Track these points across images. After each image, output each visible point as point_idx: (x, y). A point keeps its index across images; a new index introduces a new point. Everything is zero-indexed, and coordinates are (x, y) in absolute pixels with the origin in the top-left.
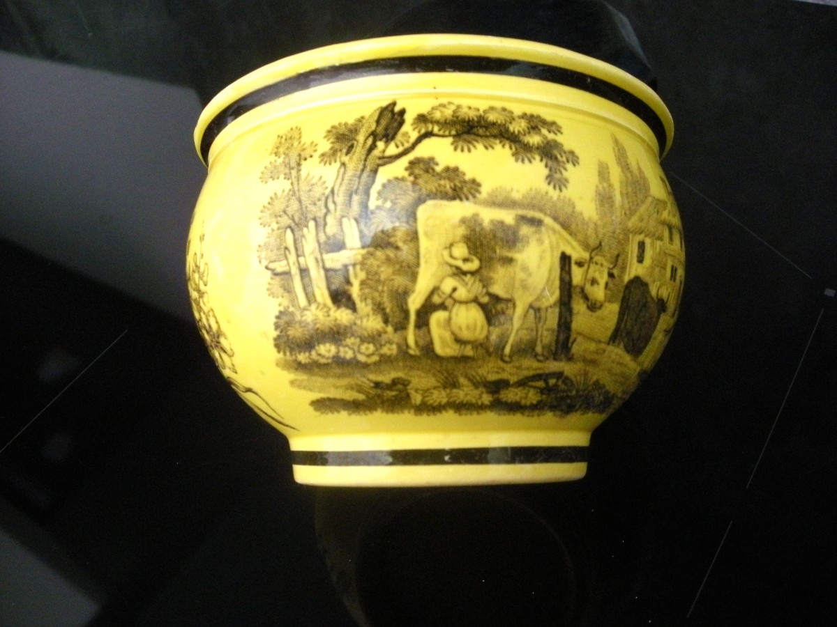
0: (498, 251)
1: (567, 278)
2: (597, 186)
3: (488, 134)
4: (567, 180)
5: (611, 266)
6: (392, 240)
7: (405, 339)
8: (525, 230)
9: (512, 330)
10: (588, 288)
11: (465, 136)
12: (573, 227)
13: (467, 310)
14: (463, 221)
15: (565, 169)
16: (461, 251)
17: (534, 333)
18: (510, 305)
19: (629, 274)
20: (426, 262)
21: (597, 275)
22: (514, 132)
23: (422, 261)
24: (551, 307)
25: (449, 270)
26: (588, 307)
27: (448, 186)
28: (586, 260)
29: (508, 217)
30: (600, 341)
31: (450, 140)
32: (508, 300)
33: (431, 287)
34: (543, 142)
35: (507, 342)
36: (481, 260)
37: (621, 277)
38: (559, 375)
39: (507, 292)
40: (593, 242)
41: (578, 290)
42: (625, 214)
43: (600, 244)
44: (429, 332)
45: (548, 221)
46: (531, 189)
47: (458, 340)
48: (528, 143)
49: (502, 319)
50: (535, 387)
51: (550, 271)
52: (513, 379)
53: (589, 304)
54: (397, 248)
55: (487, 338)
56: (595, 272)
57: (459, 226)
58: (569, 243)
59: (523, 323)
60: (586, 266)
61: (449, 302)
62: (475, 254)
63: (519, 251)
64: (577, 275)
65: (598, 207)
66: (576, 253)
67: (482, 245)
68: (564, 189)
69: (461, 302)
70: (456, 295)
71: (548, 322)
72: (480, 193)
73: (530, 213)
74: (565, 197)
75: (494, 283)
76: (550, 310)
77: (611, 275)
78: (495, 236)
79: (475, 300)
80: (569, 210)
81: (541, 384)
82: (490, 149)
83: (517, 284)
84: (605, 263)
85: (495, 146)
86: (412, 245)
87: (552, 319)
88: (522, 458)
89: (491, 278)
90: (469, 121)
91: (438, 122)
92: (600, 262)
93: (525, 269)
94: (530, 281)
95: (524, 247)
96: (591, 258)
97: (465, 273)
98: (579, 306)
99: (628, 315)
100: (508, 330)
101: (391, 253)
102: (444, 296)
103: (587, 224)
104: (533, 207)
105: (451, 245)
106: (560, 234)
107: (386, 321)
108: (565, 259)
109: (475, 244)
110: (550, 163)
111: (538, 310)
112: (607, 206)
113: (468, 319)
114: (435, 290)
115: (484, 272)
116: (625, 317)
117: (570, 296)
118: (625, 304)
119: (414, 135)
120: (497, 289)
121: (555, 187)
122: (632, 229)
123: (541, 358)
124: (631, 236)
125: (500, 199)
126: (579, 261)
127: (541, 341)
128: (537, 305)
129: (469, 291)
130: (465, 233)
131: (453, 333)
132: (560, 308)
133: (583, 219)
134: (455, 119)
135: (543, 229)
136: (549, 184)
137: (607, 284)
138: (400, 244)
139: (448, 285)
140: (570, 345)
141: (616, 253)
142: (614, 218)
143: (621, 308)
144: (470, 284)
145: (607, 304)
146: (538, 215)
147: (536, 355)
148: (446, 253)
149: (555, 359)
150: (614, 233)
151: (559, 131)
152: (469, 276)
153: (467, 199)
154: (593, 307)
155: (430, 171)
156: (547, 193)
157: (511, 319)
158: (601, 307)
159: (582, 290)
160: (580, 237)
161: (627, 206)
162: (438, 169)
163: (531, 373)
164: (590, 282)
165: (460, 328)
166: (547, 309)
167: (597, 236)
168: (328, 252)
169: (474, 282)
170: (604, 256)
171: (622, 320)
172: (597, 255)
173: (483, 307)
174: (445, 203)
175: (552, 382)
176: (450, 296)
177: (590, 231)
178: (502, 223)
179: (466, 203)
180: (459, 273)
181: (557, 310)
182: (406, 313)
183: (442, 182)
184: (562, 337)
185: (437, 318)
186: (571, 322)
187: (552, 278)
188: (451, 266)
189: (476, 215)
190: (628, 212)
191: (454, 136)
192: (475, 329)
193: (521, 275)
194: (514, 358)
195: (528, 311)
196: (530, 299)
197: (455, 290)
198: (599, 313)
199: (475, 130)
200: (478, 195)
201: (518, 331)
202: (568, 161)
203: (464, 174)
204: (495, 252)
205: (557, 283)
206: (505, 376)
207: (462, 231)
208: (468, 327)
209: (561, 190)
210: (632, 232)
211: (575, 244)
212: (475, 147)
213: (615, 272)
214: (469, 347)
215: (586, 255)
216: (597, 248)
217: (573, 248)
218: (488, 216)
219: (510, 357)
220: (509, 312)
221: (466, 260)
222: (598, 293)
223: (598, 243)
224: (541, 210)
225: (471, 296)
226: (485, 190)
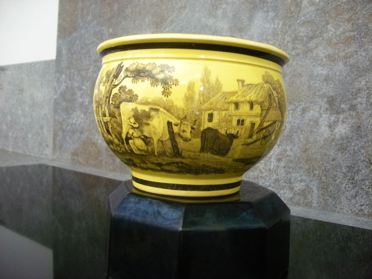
0: (144, 121)
1: (171, 130)
2: (186, 93)
3: (144, 75)
4: (171, 92)
5: (192, 125)
6: (115, 115)
7: (125, 147)
8: (153, 113)
9: (155, 148)
10: (182, 133)
11: (136, 77)
12: (172, 111)
13: (138, 140)
14: (132, 110)
15: (171, 88)
16: (132, 120)
17: (163, 149)
18: (151, 139)
19: (203, 127)
20: (124, 123)
21: (185, 129)
22: (154, 74)
23: (123, 123)
24: (167, 140)
25: (131, 127)
26: (184, 140)
27: (128, 97)
28: (179, 123)
29: (146, 108)
30: (195, 152)
31: (132, 78)
32: (151, 138)
33: (126, 132)
34: (164, 77)
35: (155, 151)
36: (139, 124)
37: (198, 128)
38: (182, 163)
39: (149, 135)
40: (182, 116)
41: (177, 134)
42: (200, 103)
43: (186, 117)
44: (130, 146)
45: (162, 109)
46: (155, 97)
47: (139, 149)
48: (158, 78)
49: (150, 144)
50: (174, 166)
51: (164, 128)
52: (164, 163)
53: (184, 139)
54: (116, 118)
55: (148, 149)
56: (184, 127)
57: (131, 112)
58: (170, 117)
59: (158, 146)
60: (179, 126)
61: (132, 137)
62: (137, 122)
63: (151, 121)
64: (176, 129)
65: (185, 102)
66: (174, 121)
67: (138, 118)
68: (169, 96)
69: (136, 138)
70: (134, 135)
71: (167, 146)
72: (138, 100)
73: (154, 107)
74: (169, 100)
75: (144, 132)
76: (167, 141)
77: (192, 128)
78: (142, 115)
79: (140, 137)
80: (170, 104)
81: (175, 165)
82: (143, 82)
83: (152, 132)
84: (189, 124)
85: (145, 80)
86: (120, 117)
87: (169, 144)
88: (181, 188)
89: (143, 130)
90: (140, 70)
91: (130, 71)
92: (186, 124)
93: (154, 127)
94: (156, 131)
95: (152, 119)
96: (181, 123)
97: (135, 128)
98: (179, 140)
99: (207, 142)
100: (153, 147)
101: (115, 119)
102: (131, 135)
103: (179, 109)
104: (156, 104)
105: (130, 118)
106: (166, 114)
107: (119, 141)
108: (169, 124)
109: (136, 118)
110: (165, 86)
111: (162, 141)
112: (190, 101)
113: (139, 143)
114: (128, 133)
115: (140, 127)
116: (206, 143)
117: (174, 137)
118: (204, 139)
119: (123, 76)
120: (146, 134)
121: (165, 96)
122: (205, 109)
123: (170, 157)
124: (203, 112)
125: (144, 102)
126: (175, 124)
127: (167, 152)
128: (161, 139)
129: (137, 134)
130: (133, 114)
131: (137, 147)
132: (171, 141)
133: (177, 108)
134: (135, 69)
135: (160, 112)
136: (163, 95)
137: (191, 132)
138: (117, 117)
139: (131, 131)
140: (180, 153)
141: (195, 120)
142: (193, 106)
143: (201, 140)
144: (137, 132)
145: (193, 139)
146: (158, 107)
147: (168, 156)
148: (128, 121)
149: (176, 158)
150: (193, 112)
151: (173, 71)
152: (136, 129)
153: (134, 102)
154: (186, 140)
155: (124, 91)
156: (161, 98)
157: (153, 144)
158: (190, 140)
159: (179, 134)
160: (176, 114)
161: (202, 99)
162: (127, 90)
163: (169, 162)
164: (182, 131)
165: (138, 145)
166: (165, 141)
167: (184, 114)
168: (104, 117)
169: (138, 131)
170: (188, 121)
171: (204, 144)
172: (184, 121)
173: (143, 139)
174: (127, 103)
175: (180, 165)
176: (132, 135)
177: (181, 112)
178: (144, 110)
179: (133, 103)
180: (133, 128)
181: (170, 142)
182: (122, 139)
183: (127, 95)
184: (175, 151)
185: (131, 141)
186: (177, 145)
187: (165, 130)
188: (131, 125)
189: (136, 108)
190: (202, 102)
191: (133, 77)
192: (142, 146)
193: (153, 129)
194: (160, 156)
195: (158, 142)
196: (158, 138)
197: (133, 133)
198: (189, 142)
199: (140, 74)
200: (137, 100)
201: (157, 148)
202: (173, 84)
203: (134, 92)
204: (143, 121)
205: (167, 132)
206: (160, 162)
207: (132, 113)
208: (140, 146)
209: (167, 97)
210: (204, 110)
211: (173, 117)
212: (138, 81)
213: (195, 127)
214: (143, 152)
215: (179, 122)
216: (184, 118)
217: (172, 119)
218: (141, 108)
219: (158, 156)
220: (152, 141)
221: (134, 124)
222: (188, 135)
223: (184, 117)
224: (159, 105)
225: (138, 136)
226: (139, 98)
